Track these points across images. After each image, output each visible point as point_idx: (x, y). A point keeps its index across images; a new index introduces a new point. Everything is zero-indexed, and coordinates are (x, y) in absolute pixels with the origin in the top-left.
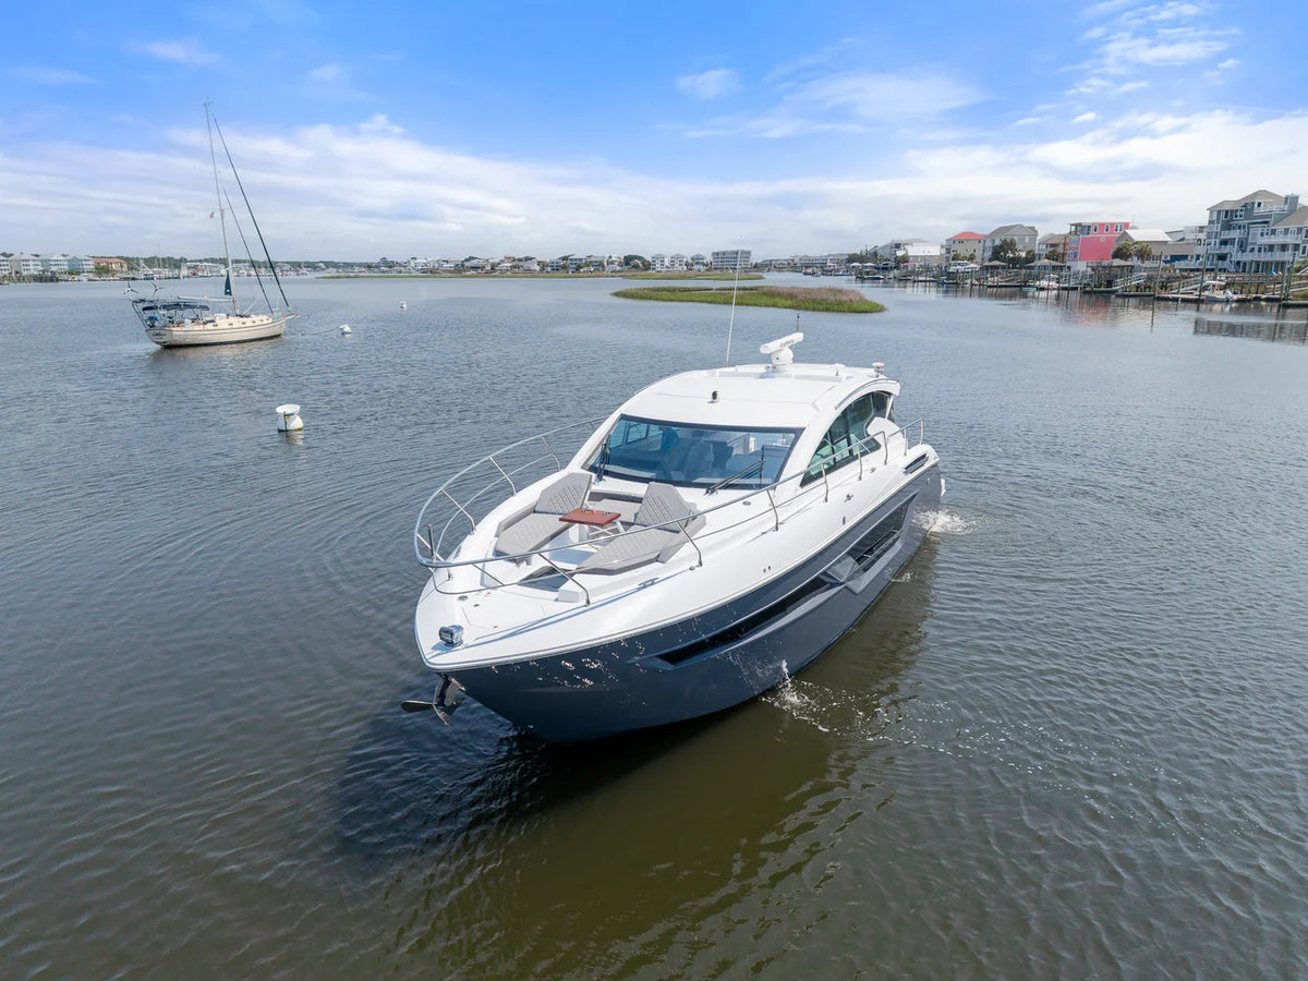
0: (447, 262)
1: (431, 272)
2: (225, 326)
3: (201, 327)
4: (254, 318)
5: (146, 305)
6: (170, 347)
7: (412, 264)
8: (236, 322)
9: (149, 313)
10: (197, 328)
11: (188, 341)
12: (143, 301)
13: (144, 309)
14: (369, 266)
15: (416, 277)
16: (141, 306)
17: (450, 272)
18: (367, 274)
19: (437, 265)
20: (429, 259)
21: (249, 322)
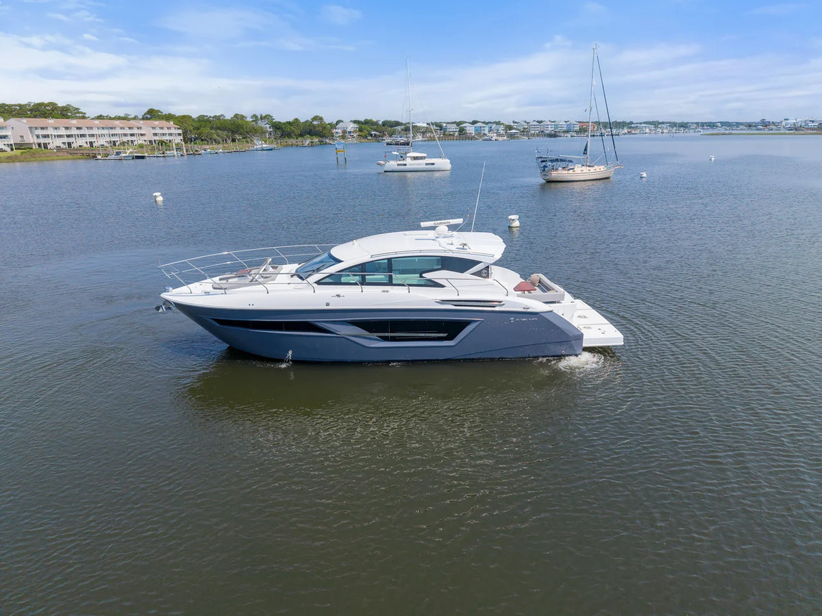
0: (813, 122)
1: (796, 129)
2: (580, 172)
3: (566, 172)
4: (596, 167)
5: (543, 160)
6: (549, 182)
7: (784, 124)
8: (585, 169)
9: (544, 164)
10: (564, 172)
11: (559, 179)
12: (541, 157)
13: (542, 162)
14: (750, 126)
15: (785, 134)
16: (540, 160)
17: (812, 129)
18: (748, 132)
19: (803, 124)
20: (798, 120)
21: (592, 169)
